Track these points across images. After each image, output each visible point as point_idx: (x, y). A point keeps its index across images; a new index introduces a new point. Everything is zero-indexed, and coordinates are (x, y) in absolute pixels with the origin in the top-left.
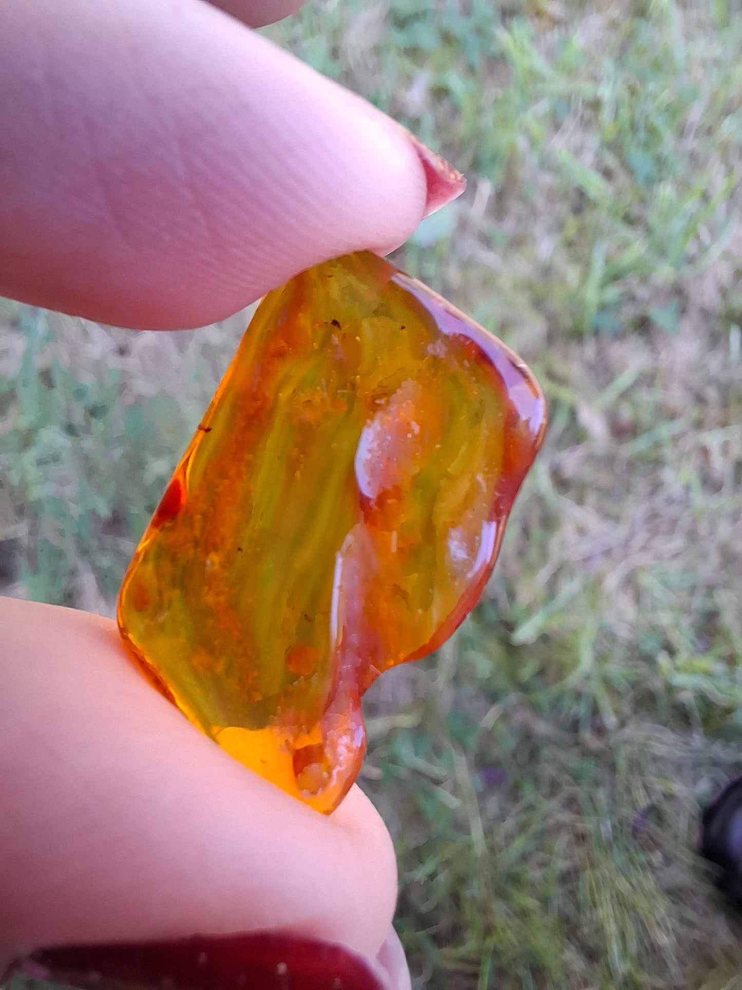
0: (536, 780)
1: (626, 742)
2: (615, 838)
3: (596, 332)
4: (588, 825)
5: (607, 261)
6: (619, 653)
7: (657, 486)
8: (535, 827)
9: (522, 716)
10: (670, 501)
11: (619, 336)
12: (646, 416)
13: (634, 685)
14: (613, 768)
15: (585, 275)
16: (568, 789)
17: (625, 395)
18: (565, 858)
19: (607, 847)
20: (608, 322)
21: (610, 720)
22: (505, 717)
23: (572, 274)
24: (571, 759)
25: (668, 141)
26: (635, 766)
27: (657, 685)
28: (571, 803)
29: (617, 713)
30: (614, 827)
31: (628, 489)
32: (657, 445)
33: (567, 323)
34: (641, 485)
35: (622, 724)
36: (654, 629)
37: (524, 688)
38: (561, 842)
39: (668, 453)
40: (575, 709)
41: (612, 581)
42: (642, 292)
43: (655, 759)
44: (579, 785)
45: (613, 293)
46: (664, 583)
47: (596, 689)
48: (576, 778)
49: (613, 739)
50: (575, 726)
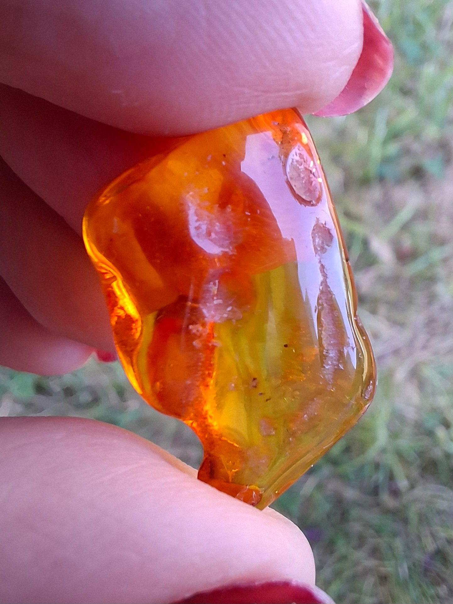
0: (347, 535)
1: (415, 500)
2: (411, 577)
3: (381, 179)
4: (388, 568)
5: (388, 123)
6: (408, 430)
7: (432, 298)
8: (347, 574)
9: (333, 486)
10: (443, 309)
11: (400, 181)
12: (422, 244)
13: (421, 454)
14: (405, 521)
15: (371, 134)
16: (372, 541)
17: (405, 227)
18: (372, 596)
19: (404, 585)
20: (390, 171)
21: (403, 483)
22: (320, 487)
23: (361, 135)
24: (374, 517)
25: (430, 32)
26: (423, 519)
27: (437, 453)
28: (375, 552)
29: (408, 477)
30: (409, 568)
31: (410, 301)
32: (431, 266)
33: (358, 173)
34: (420, 297)
35: (412, 487)
36: (435, 410)
37: (334, 462)
38: (369, 583)
39: (441, 271)
40: (374, 477)
41: (401, 374)
42: (416, 147)
43: (440, 513)
44: (380, 536)
45: (393, 148)
46: (441, 373)
47: (391, 460)
48: (378, 532)
49: (406, 498)
50: (375, 491)
